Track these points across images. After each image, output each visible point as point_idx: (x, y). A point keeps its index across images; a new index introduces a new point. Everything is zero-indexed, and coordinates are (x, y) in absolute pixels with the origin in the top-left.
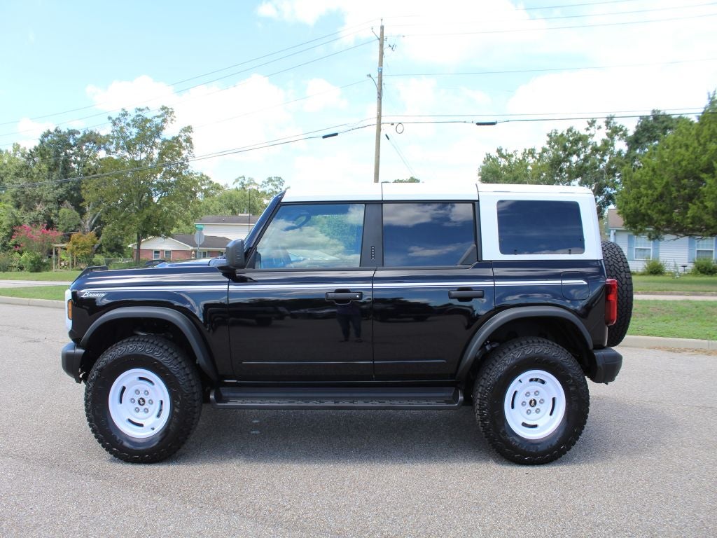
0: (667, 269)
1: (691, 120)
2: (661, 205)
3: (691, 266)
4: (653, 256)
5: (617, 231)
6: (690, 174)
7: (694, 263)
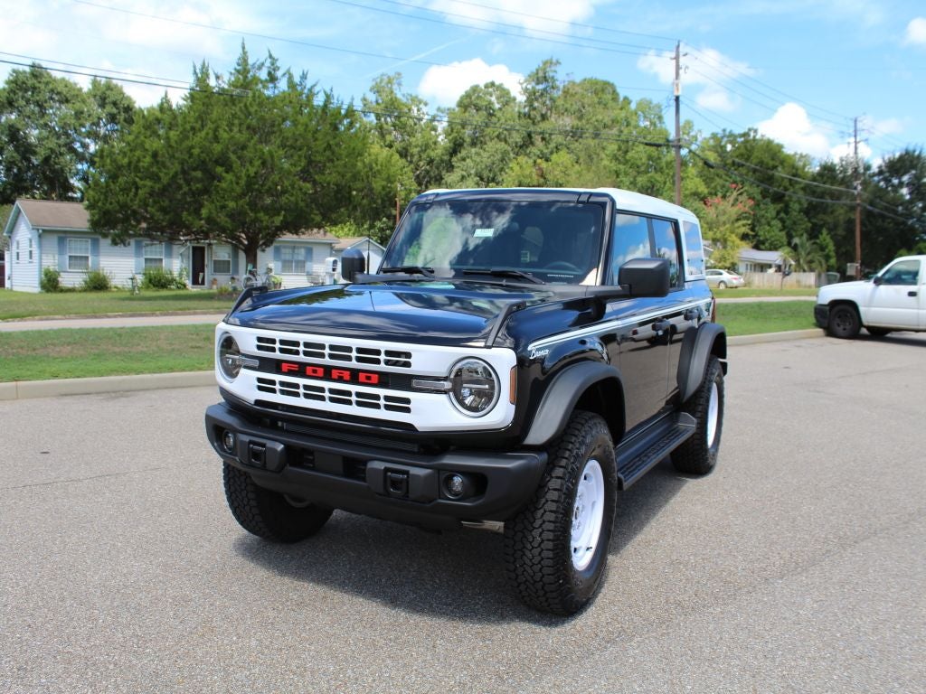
0: (114, 282)
1: (78, 86)
2: (163, 201)
3: (140, 279)
4: (92, 263)
5: (44, 231)
6: (202, 165)
7: (145, 274)
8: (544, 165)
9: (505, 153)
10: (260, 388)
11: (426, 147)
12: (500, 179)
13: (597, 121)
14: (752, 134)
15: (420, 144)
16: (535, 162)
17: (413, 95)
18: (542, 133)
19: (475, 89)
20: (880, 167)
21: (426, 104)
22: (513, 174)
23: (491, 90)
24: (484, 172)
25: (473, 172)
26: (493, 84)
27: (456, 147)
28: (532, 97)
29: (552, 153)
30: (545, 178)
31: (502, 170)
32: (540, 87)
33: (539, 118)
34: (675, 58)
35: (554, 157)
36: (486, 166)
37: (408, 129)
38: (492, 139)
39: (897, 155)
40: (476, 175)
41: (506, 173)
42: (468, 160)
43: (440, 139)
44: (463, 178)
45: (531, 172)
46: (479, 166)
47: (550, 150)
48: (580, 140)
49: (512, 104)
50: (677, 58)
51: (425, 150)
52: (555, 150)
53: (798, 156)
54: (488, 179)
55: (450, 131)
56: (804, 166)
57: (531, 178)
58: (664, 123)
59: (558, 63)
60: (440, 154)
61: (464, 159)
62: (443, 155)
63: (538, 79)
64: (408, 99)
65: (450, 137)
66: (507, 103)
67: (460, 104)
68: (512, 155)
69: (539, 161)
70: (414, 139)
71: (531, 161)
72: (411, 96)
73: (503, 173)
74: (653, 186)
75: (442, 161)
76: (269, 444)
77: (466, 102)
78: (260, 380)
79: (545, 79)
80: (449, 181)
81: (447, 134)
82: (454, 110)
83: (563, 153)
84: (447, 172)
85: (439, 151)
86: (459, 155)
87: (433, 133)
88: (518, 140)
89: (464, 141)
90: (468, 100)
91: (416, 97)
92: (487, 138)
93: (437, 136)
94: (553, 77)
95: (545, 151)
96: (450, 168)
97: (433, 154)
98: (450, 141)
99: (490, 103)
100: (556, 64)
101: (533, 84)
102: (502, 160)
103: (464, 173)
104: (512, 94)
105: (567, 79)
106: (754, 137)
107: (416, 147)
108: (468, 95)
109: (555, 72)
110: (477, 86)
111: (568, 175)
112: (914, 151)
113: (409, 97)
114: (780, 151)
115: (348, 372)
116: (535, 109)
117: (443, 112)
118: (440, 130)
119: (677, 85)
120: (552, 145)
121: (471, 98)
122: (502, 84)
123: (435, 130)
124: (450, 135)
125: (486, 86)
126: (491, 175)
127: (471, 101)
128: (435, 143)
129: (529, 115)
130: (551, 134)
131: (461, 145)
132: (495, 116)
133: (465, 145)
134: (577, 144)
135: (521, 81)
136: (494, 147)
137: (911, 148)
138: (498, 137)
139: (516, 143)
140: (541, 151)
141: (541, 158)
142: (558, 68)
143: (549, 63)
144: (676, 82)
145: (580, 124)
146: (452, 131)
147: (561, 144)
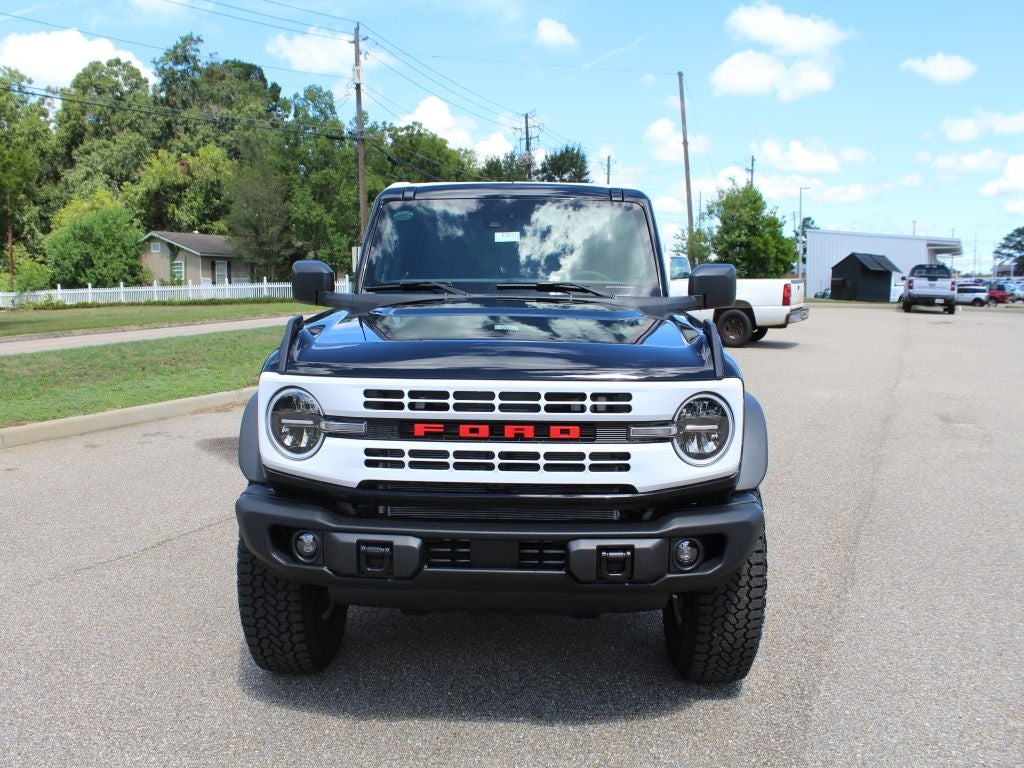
8: (191, 160)
9: (141, 146)
10: (369, 464)
11: (34, 136)
12: (136, 177)
13: (250, 110)
14: (417, 128)
15: (26, 132)
16: (179, 156)
17: (13, 69)
18: (185, 122)
19: (95, 67)
20: (543, 164)
21: (30, 82)
22: (153, 171)
23: (115, 68)
24: (115, 168)
25: (100, 168)
26: (118, 62)
27: (75, 138)
28: (169, 80)
29: (198, 146)
30: (192, 176)
31: (137, 166)
32: (180, 67)
33: (179, 105)
34: (354, 42)
35: (201, 151)
36: (118, 162)
37: (8, 113)
38: (121, 129)
39: (558, 154)
40: (105, 172)
41: (143, 169)
42: (93, 154)
43: (52, 126)
44: (89, 174)
45: (175, 169)
46: (108, 161)
47: (195, 143)
48: (232, 132)
49: (144, 86)
50: (356, 42)
51: (34, 140)
52: (202, 143)
53: (462, 153)
54: (121, 177)
55: (66, 116)
56: (470, 162)
57: (176, 175)
58: (335, 113)
59: (199, 40)
60: (54, 145)
61: (88, 153)
62: (57, 146)
63: (176, 58)
64: (5, 74)
65: (67, 125)
66: (137, 86)
67: (77, 84)
68: (149, 148)
69: (184, 155)
70: (18, 126)
71: (173, 156)
72: (9, 70)
73: (139, 169)
74: (328, 184)
75: (56, 154)
76: (398, 541)
77: (84, 81)
78: (368, 452)
79: (186, 59)
80: (70, 179)
81: (61, 122)
82: (69, 91)
83: (211, 146)
84: (65, 168)
85: (53, 142)
86: (81, 148)
87: (42, 118)
88: (155, 130)
89: (85, 130)
90: (88, 80)
91: (17, 72)
92: (115, 128)
93: (48, 123)
94: (194, 58)
95: (190, 144)
96: (71, 163)
97: (43, 146)
98: (67, 129)
99: (117, 86)
100: (196, 43)
101: (171, 64)
102: (137, 154)
103: (91, 170)
104: (144, 75)
105: (209, 60)
106: (419, 131)
107: (21, 135)
108: (86, 74)
109: (198, 50)
110: (98, 63)
111: (220, 172)
112: (573, 149)
113: (6, 71)
114: (445, 147)
115: (532, 427)
116: (174, 94)
117: (54, 93)
118: (52, 116)
119: (358, 72)
120: (199, 137)
121: (90, 77)
122: (130, 62)
123: (45, 114)
124: (66, 122)
125: (110, 64)
126: (124, 172)
127: (91, 81)
128: (45, 131)
129: (167, 101)
130: (195, 125)
131: (81, 136)
132: (124, 100)
133: (86, 135)
134: (228, 136)
135: (157, 60)
136: (126, 139)
137: (570, 146)
138: (130, 125)
139: (153, 134)
140: (185, 144)
141: (186, 152)
142: (199, 46)
143: (188, 40)
144: (356, 68)
145: (230, 112)
146: (69, 117)
147: (208, 136)
